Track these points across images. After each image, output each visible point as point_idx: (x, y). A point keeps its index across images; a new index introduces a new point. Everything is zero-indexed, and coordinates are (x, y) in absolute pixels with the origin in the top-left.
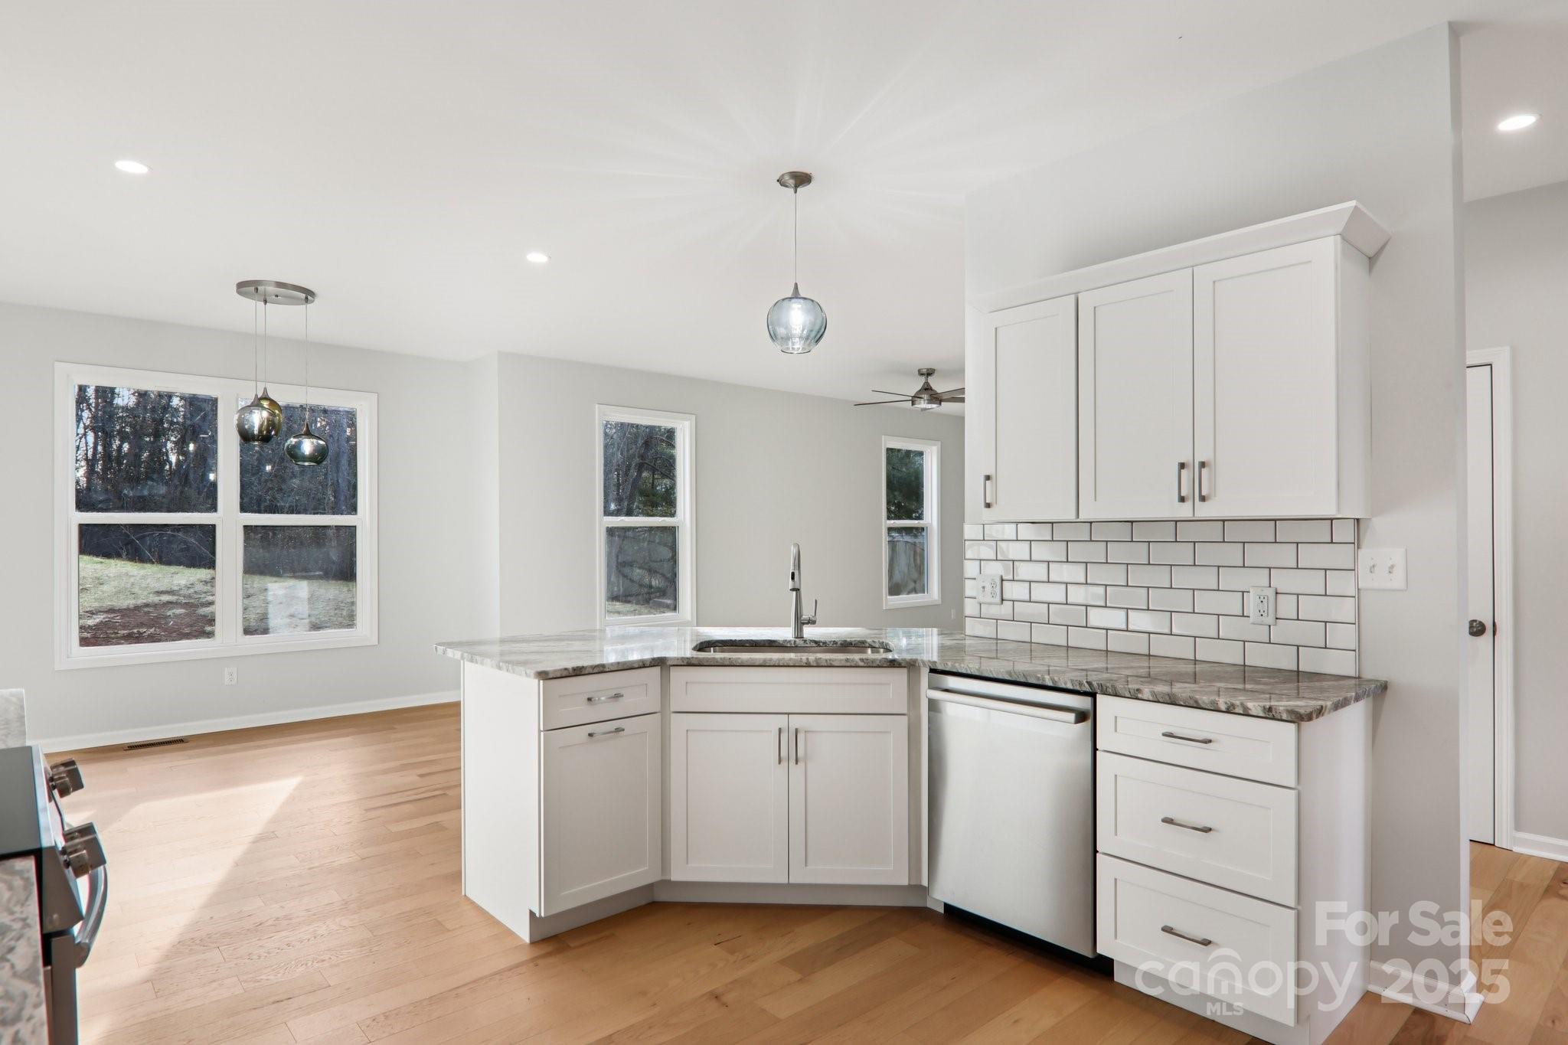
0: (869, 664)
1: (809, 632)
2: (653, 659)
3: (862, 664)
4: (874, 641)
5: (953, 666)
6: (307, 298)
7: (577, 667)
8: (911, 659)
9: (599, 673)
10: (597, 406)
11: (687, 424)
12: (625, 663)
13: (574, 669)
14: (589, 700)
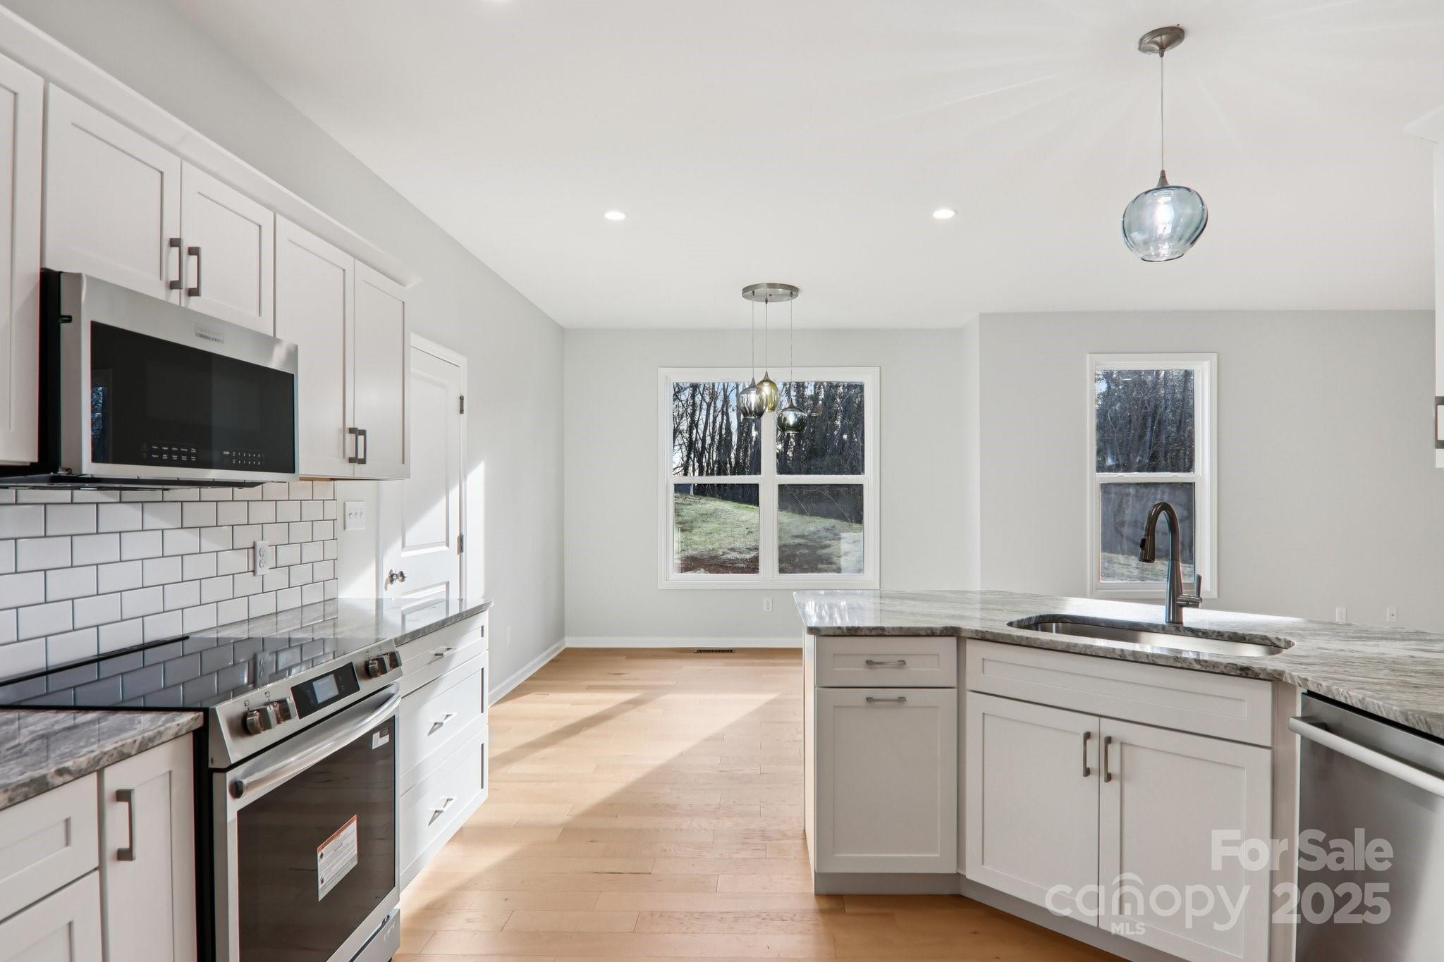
0: (1208, 669)
1: (1190, 616)
2: (946, 628)
3: (1198, 667)
4: (1277, 638)
5: (1329, 688)
6: (791, 293)
7: (852, 627)
8: (1275, 670)
9: (879, 636)
10: (1088, 355)
11: (1206, 364)
12: (909, 629)
13: (849, 629)
14: (869, 663)
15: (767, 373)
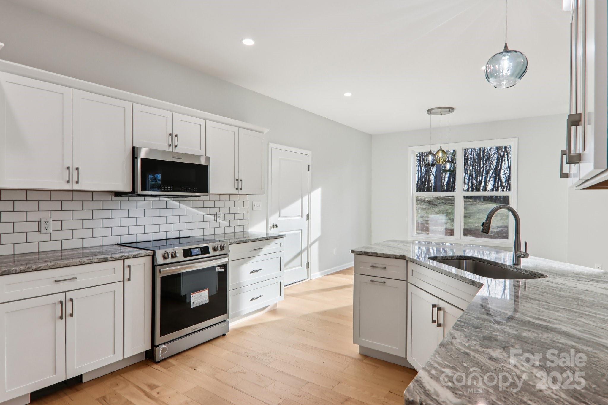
6: (449, 110)
9: (375, 256)
12: (387, 254)
13: (365, 252)
14: (373, 267)
15: (441, 147)
